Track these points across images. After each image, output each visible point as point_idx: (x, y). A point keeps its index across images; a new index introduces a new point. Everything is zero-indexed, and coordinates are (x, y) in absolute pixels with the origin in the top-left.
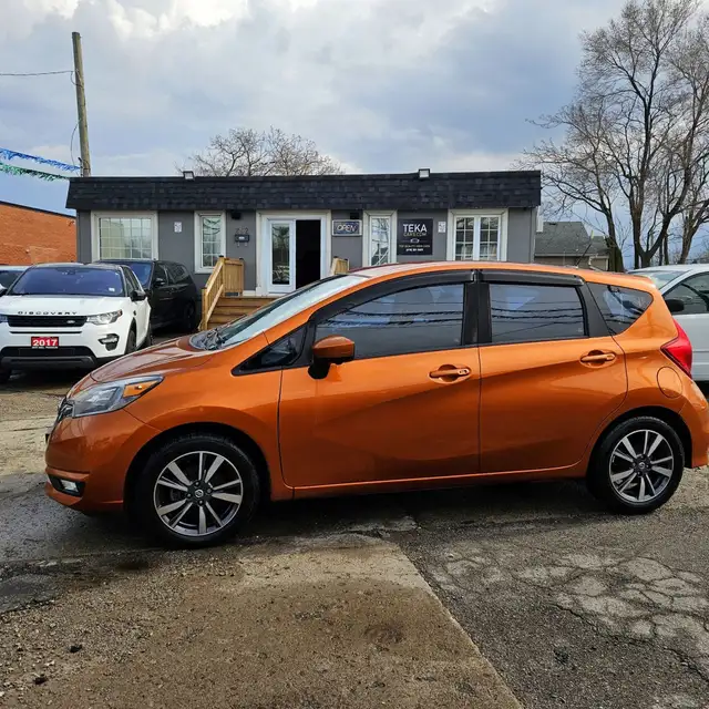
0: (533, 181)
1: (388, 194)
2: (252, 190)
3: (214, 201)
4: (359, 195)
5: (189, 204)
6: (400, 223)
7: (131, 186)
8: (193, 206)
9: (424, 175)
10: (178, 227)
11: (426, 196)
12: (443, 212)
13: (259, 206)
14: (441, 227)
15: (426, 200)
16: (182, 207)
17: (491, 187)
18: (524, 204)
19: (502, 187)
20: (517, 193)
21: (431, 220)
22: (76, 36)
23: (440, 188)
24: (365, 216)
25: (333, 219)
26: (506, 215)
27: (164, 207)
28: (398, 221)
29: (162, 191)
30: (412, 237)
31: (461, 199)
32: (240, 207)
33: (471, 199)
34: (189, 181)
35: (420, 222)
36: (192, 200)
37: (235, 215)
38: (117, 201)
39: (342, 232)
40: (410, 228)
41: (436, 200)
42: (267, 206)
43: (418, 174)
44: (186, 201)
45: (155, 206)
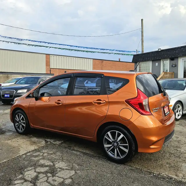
2: (177, 51)
3: (166, 56)
5: (159, 58)
7: (146, 55)
8: (160, 58)
10: (157, 64)
13: (179, 55)
16: (157, 59)
22: (142, 20)
27: (153, 59)
29: (153, 55)
32: (173, 56)
34: (160, 51)
36: (160, 56)
37: (172, 59)
38: (142, 59)
42: (181, 55)
44: (158, 57)
45: (151, 59)
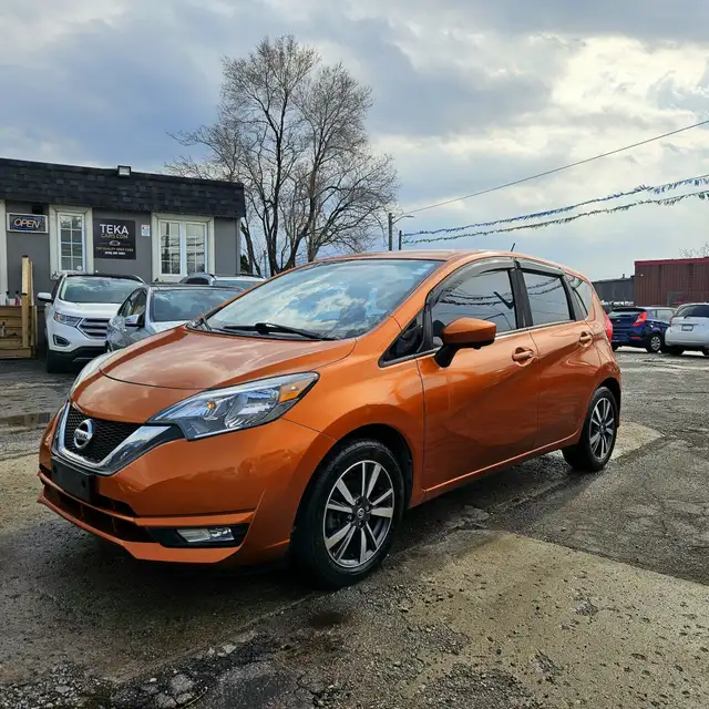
0: (237, 192)
1: (81, 189)
4: (45, 186)
6: (96, 222)
9: (123, 172)
11: (128, 196)
12: (146, 214)
14: (144, 231)
15: (129, 200)
17: (197, 194)
18: (230, 214)
19: (208, 195)
20: (223, 202)
21: (134, 223)
23: (143, 189)
24: (52, 211)
25: (7, 211)
26: (212, 224)
28: (94, 220)
30: (111, 239)
31: (166, 203)
33: (178, 204)
35: (121, 223)
39: (19, 228)
40: (107, 229)
41: (140, 201)
43: (117, 171)
